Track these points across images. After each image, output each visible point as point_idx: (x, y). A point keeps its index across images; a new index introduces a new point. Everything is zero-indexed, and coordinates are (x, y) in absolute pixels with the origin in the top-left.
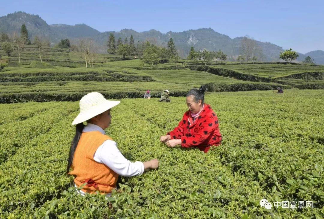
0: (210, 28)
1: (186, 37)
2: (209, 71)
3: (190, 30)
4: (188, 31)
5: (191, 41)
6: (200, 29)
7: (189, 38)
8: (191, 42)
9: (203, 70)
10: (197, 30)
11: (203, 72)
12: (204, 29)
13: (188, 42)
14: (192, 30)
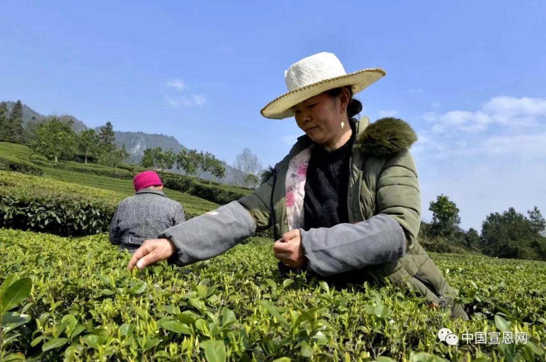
0: (172, 137)
1: (131, 142)
2: (192, 191)
3: (139, 133)
4: (135, 133)
5: (138, 150)
6: (156, 135)
7: (135, 144)
8: (138, 152)
9: (178, 189)
10: (151, 135)
11: (178, 192)
12: (162, 135)
13: (132, 150)
14: (141, 133)
